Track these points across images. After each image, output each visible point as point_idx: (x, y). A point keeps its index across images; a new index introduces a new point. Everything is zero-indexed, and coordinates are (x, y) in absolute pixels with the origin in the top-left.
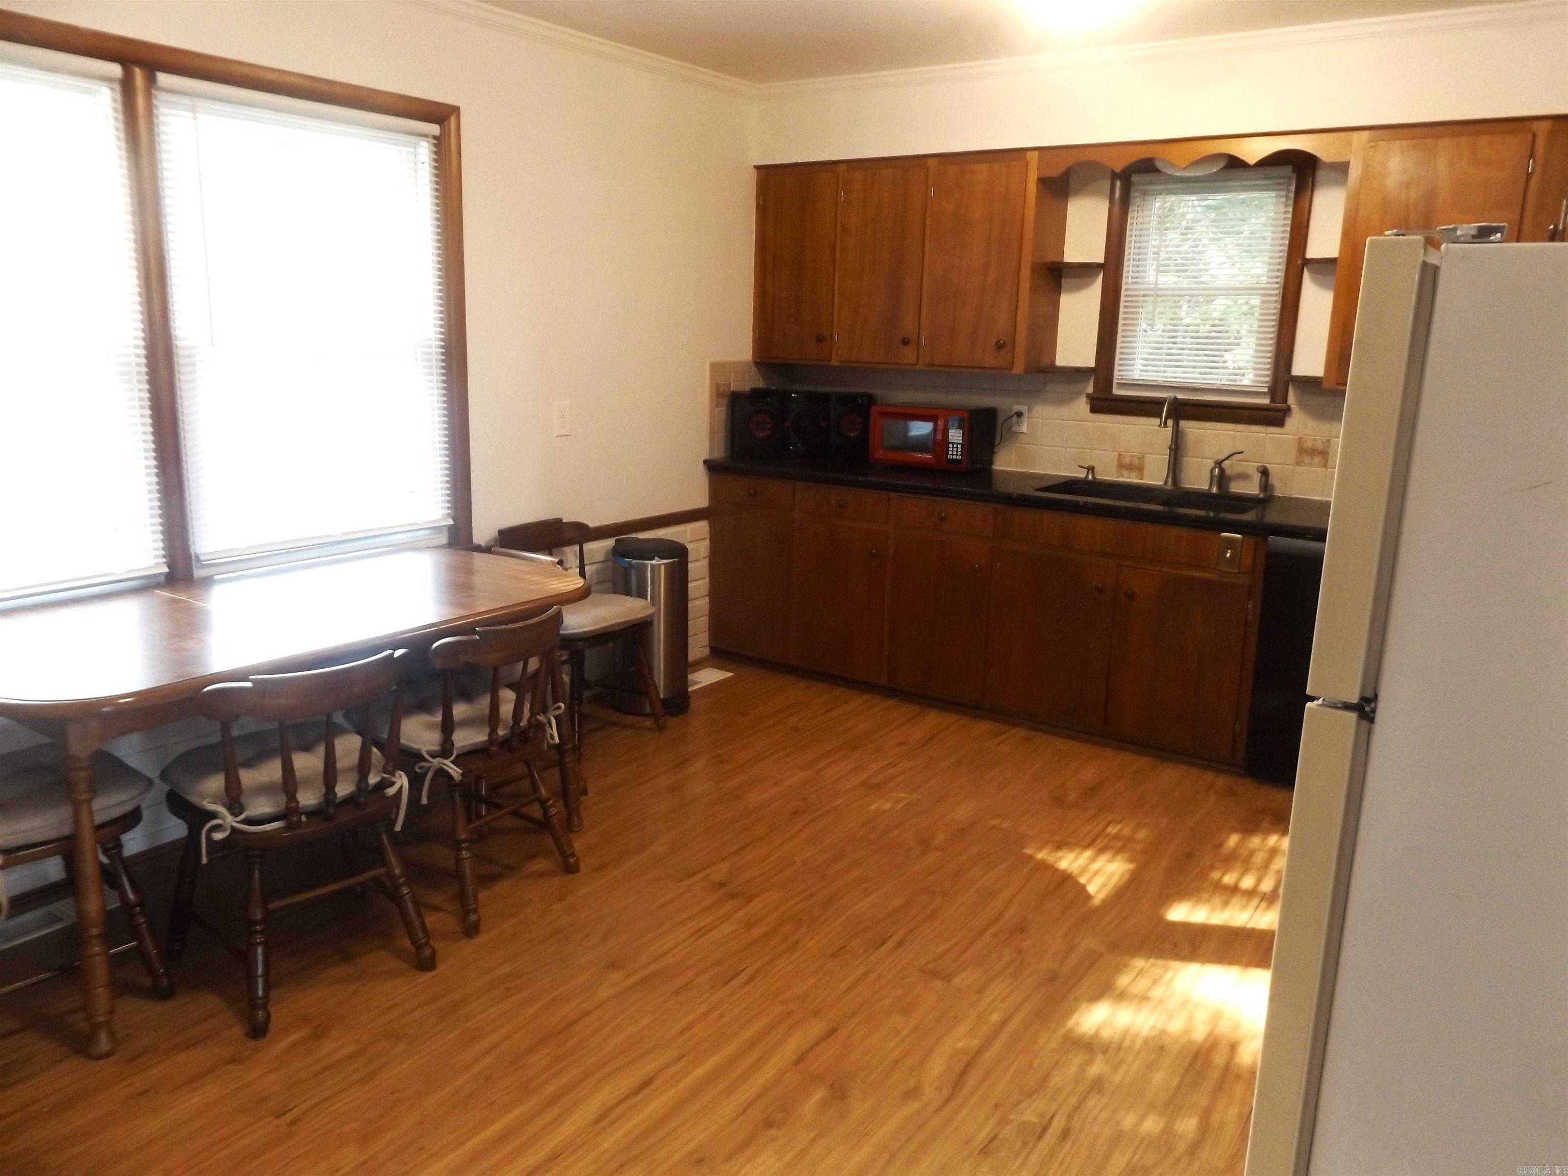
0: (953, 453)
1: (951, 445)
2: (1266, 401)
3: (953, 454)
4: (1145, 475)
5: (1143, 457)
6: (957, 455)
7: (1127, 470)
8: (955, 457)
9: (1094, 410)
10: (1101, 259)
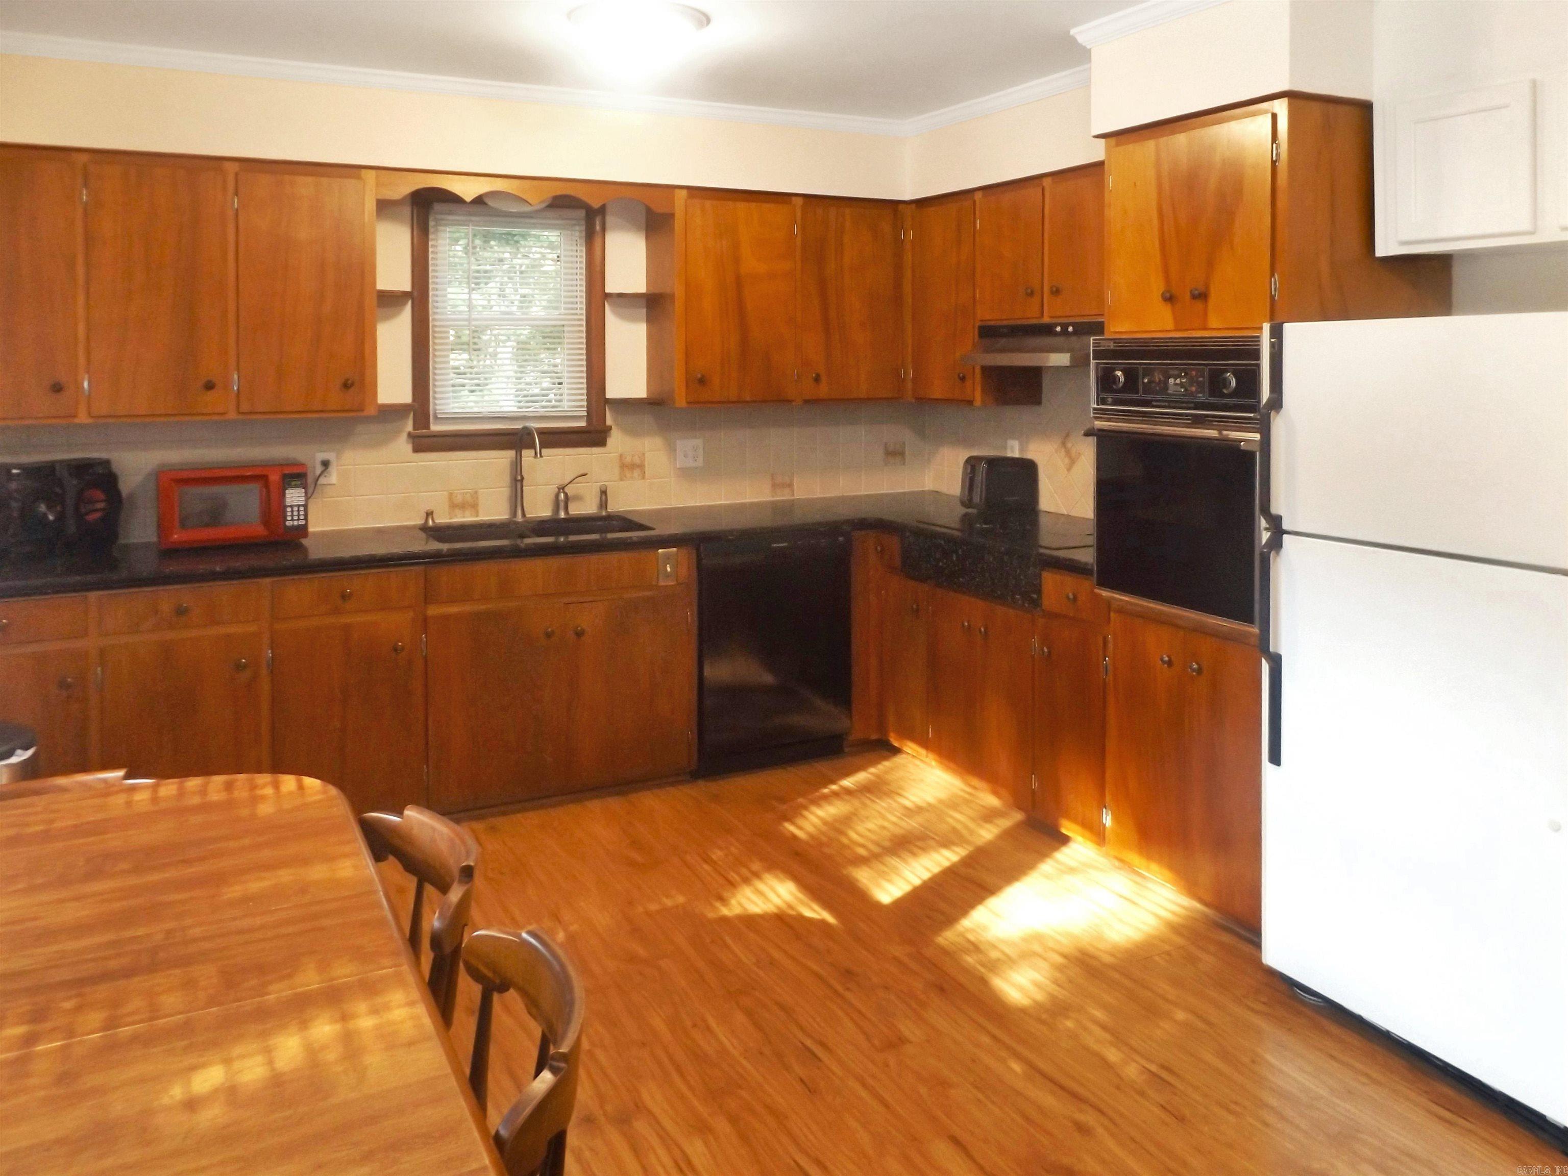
0: (292, 518)
1: (289, 509)
2: (583, 424)
3: (293, 520)
4: (481, 511)
5: (476, 493)
6: (299, 519)
7: (460, 509)
8: (296, 523)
9: (417, 449)
10: (407, 288)
